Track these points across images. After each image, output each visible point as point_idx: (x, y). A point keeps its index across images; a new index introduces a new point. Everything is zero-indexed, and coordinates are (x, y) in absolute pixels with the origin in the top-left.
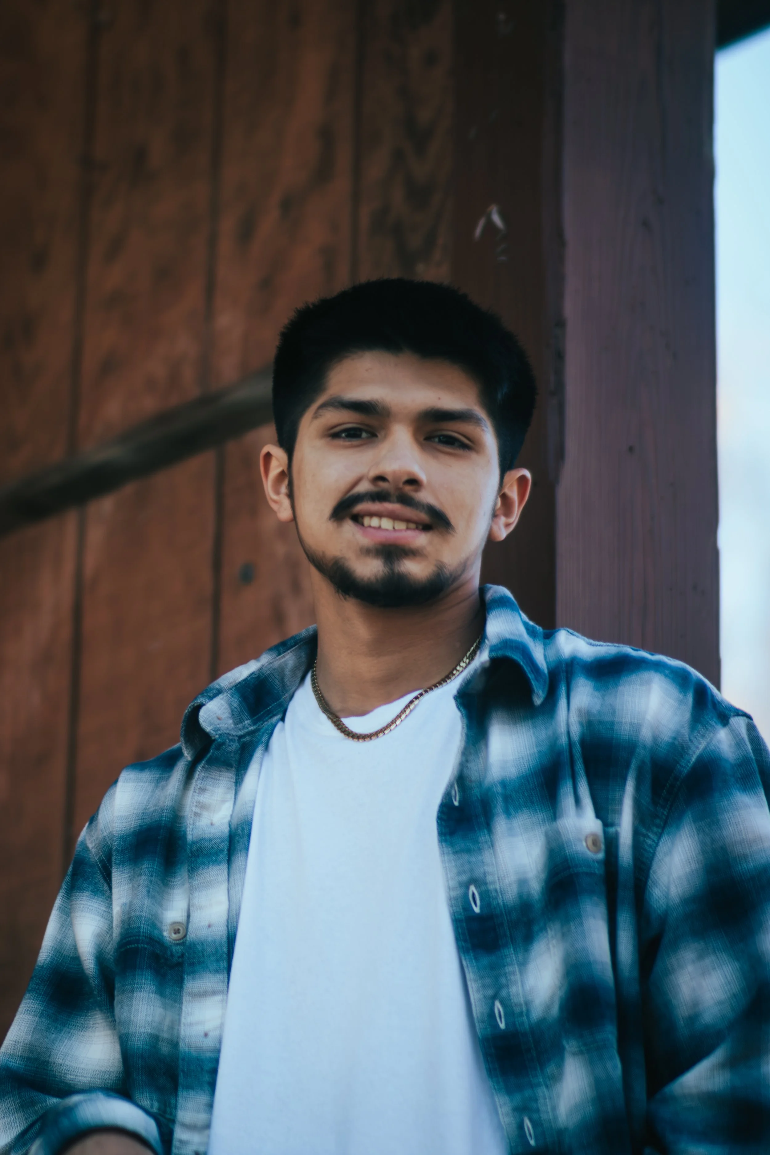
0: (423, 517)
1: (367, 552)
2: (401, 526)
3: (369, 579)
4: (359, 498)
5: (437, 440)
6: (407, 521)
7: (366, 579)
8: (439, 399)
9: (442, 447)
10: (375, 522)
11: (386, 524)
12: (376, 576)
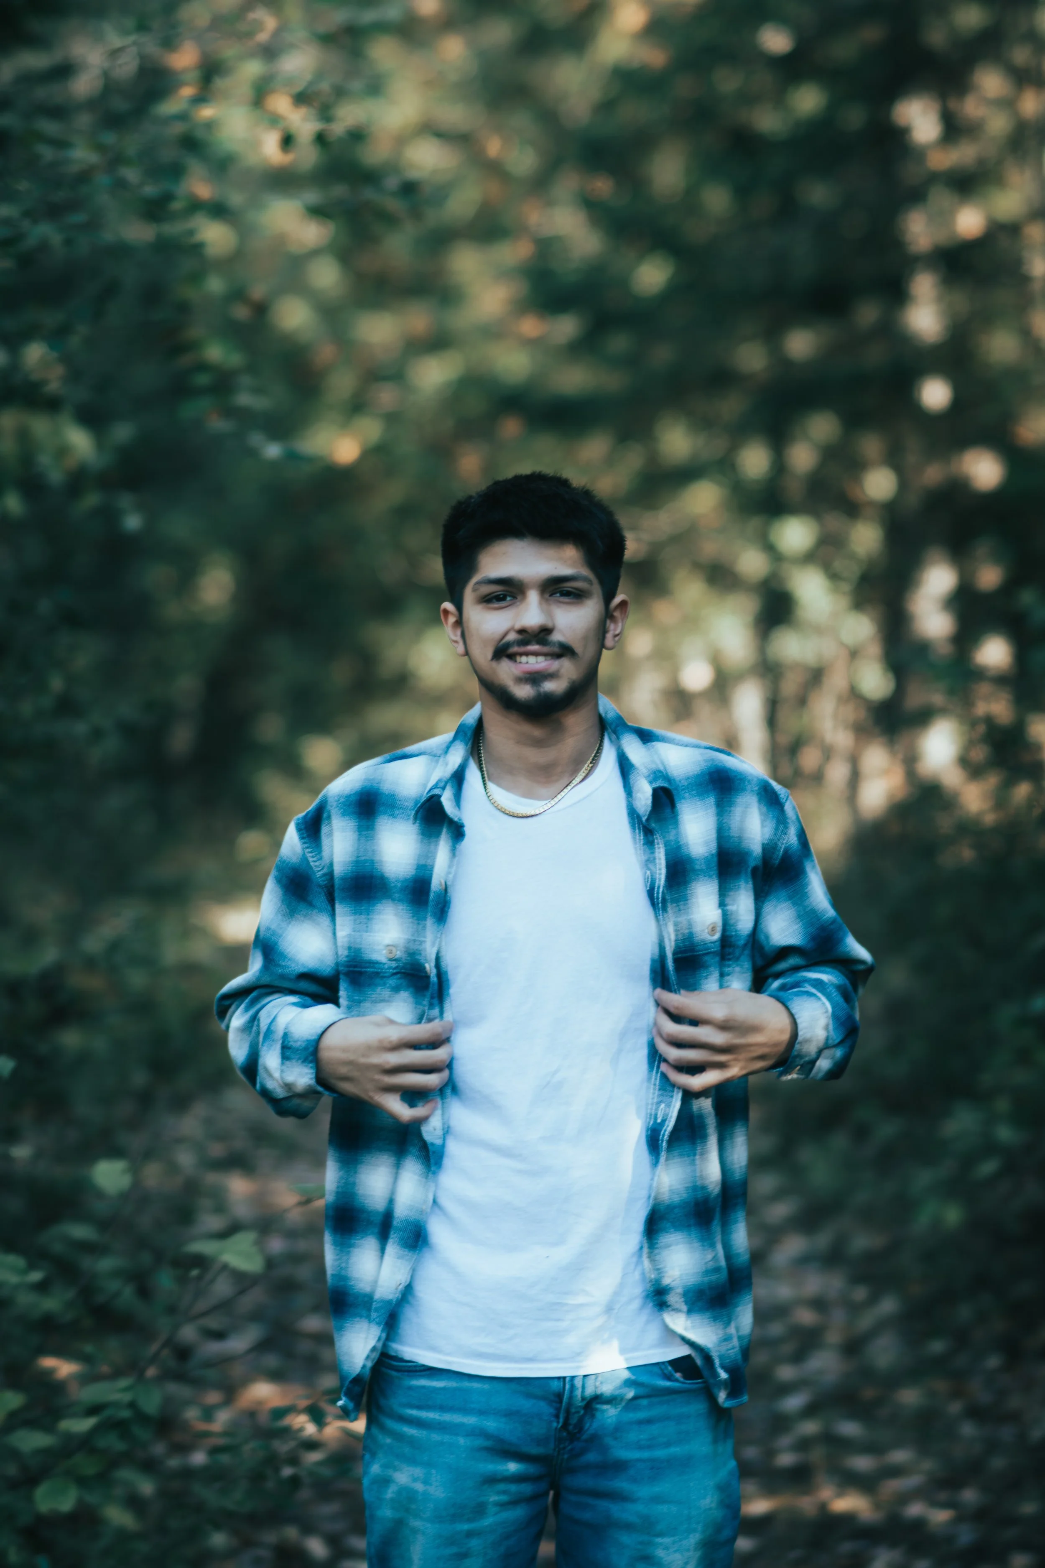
0: (556, 649)
1: (520, 680)
2: (541, 659)
3: (525, 699)
4: (508, 645)
5: (558, 595)
6: (545, 655)
7: (523, 699)
8: (556, 568)
9: (562, 599)
10: (524, 659)
11: (532, 659)
12: (528, 697)
